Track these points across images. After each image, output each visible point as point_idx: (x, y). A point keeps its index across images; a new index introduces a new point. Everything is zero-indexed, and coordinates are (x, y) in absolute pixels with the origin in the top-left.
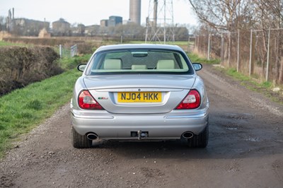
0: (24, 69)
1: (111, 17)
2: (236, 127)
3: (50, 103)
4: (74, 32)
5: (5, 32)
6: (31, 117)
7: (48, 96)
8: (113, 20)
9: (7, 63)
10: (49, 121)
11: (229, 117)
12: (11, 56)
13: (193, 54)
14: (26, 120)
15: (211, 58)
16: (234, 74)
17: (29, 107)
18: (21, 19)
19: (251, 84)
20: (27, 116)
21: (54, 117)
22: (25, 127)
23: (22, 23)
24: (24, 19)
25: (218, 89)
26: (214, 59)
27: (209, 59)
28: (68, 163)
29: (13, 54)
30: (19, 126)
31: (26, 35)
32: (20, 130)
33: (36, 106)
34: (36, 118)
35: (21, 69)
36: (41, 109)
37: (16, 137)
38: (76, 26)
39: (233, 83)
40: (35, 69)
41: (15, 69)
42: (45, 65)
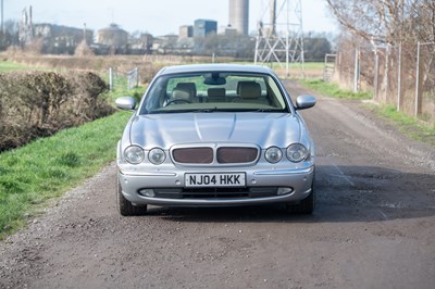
0: (51, 108)
1: (197, 22)
2: (372, 188)
3: (93, 157)
4: (134, 47)
5: (17, 47)
6: (64, 175)
7: (90, 148)
8: (202, 25)
9: (22, 97)
10: (91, 182)
11: (365, 176)
12: (29, 87)
13: (331, 84)
14: (56, 180)
15: (360, 89)
16: (392, 114)
17: (61, 163)
18: (44, 25)
19: (416, 129)
20: (57, 174)
21: (99, 176)
22: (55, 190)
23: (46, 31)
24: (49, 25)
25: (358, 137)
26: (365, 91)
27: (356, 91)
28: (117, 233)
29: (32, 83)
30: (46, 188)
31: (53, 53)
32: (47, 194)
33: (72, 160)
34: (70, 178)
35: (46, 108)
36: (79, 165)
37: (42, 202)
38: (138, 36)
39: (387, 128)
40: (68, 107)
41: (36, 106)
42: (86, 100)
